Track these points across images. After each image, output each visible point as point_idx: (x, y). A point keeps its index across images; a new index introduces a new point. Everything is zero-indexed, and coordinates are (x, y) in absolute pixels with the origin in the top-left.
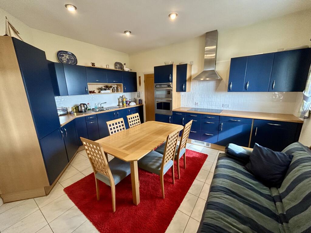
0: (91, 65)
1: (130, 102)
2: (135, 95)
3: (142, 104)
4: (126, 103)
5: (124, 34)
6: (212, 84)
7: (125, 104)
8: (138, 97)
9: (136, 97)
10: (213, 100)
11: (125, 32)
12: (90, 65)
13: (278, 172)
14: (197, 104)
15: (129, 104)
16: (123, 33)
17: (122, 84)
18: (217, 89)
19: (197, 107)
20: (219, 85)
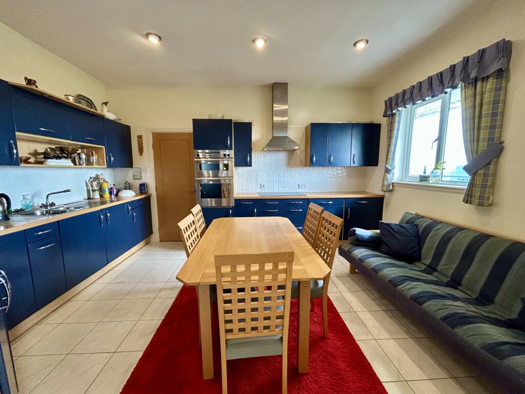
0: (25, 84)
1: (118, 191)
2: (128, 175)
3: (148, 193)
4: (111, 193)
5: (142, 40)
6: (282, 156)
7: (107, 195)
8: (134, 179)
9: (130, 179)
10: (286, 180)
11: (147, 35)
12: (23, 83)
13: (415, 245)
14: (262, 186)
15: (117, 195)
16: (143, 37)
17: (104, 147)
18: (290, 163)
19: (263, 191)
20: (291, 158)
